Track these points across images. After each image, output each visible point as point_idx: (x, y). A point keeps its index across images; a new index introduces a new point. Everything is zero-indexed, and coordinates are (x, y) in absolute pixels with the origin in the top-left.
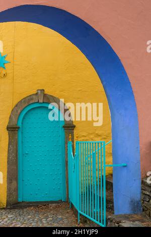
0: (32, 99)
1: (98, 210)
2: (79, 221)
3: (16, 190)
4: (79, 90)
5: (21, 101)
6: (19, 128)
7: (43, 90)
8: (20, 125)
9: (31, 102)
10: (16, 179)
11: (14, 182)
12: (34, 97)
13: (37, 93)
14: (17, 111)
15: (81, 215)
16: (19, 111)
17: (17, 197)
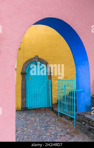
0: (33, 60)
1: (67, 111)
2: (59, 115)
3: (25, 102)
4: (54, 56)
5: (27, 61)
6: (26, 73)
7: (38, 56)
8: (27, 72)
9: (32, 61)
10: (25, 97)
11: (24, 98)
12: (33, 59)
13: (35, 57)
14: (26, 65)
15: (59, 112)
16: (27, 66)
17: (26, 106)
